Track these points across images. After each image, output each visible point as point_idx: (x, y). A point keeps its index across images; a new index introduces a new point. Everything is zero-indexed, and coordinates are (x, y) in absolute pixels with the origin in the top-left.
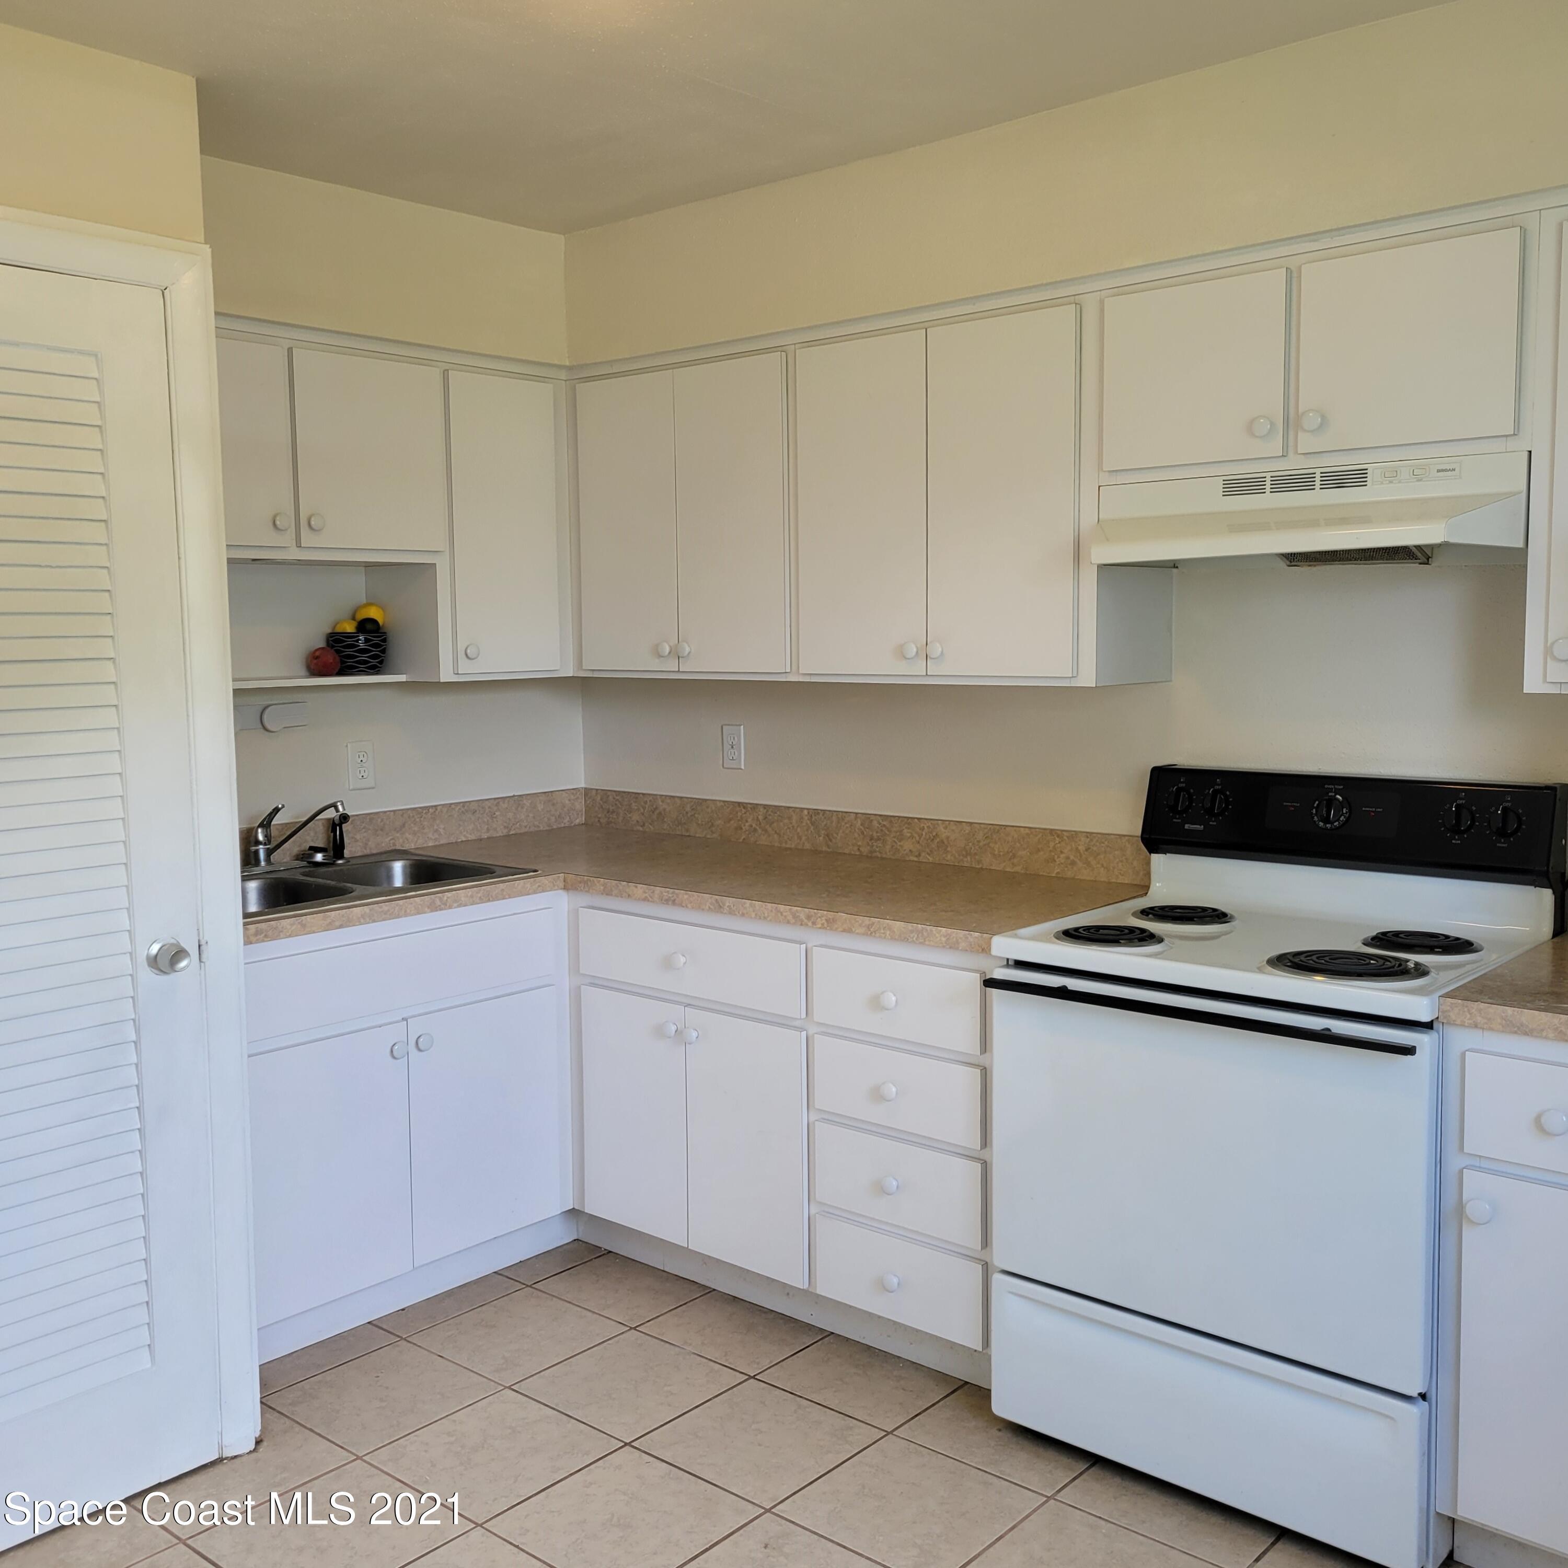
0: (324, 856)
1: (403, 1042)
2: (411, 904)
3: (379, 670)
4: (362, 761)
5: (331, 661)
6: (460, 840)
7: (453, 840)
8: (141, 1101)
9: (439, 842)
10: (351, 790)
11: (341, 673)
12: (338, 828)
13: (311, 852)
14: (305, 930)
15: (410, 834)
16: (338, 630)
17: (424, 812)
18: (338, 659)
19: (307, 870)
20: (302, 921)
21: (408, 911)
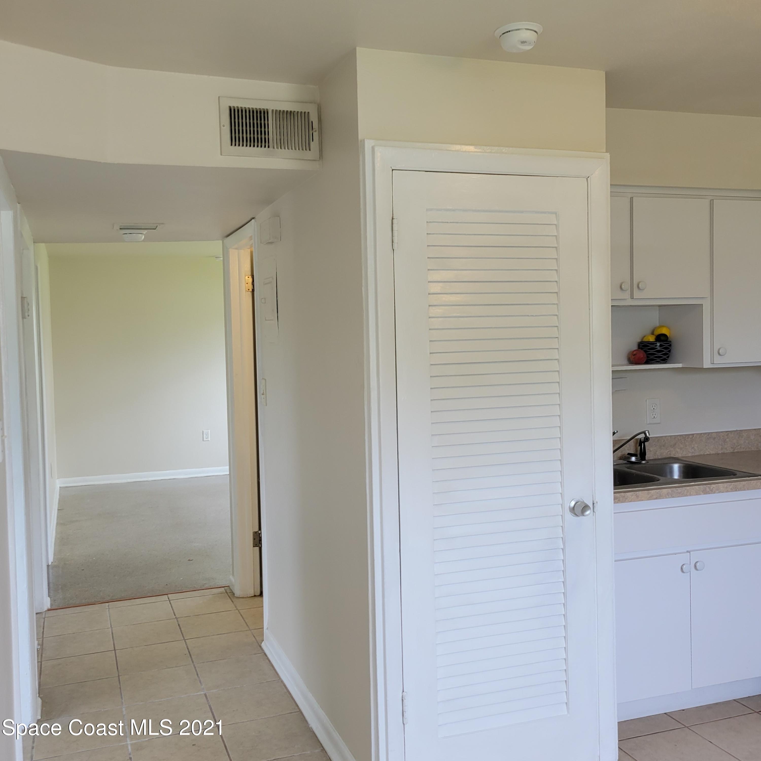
0: (636, 458)
1: (688, 564)
2: (693, 489)
3: (667, 361)
4: (654, 409)
5: (642, 356)
6: (706, 454)
7: (702, 453)
8: (565, 578)
9: (694, 454)
10: (649, 424)
11: (647, 363)
12: (643, 444)
13: (628, 456)
14: (638, 499)
15: (679, 449)
16: (646, 340)
17: (687, 437)
18: (645, 355)
19: (628, 465)
20: (637, 494)
21: (692, 493)
